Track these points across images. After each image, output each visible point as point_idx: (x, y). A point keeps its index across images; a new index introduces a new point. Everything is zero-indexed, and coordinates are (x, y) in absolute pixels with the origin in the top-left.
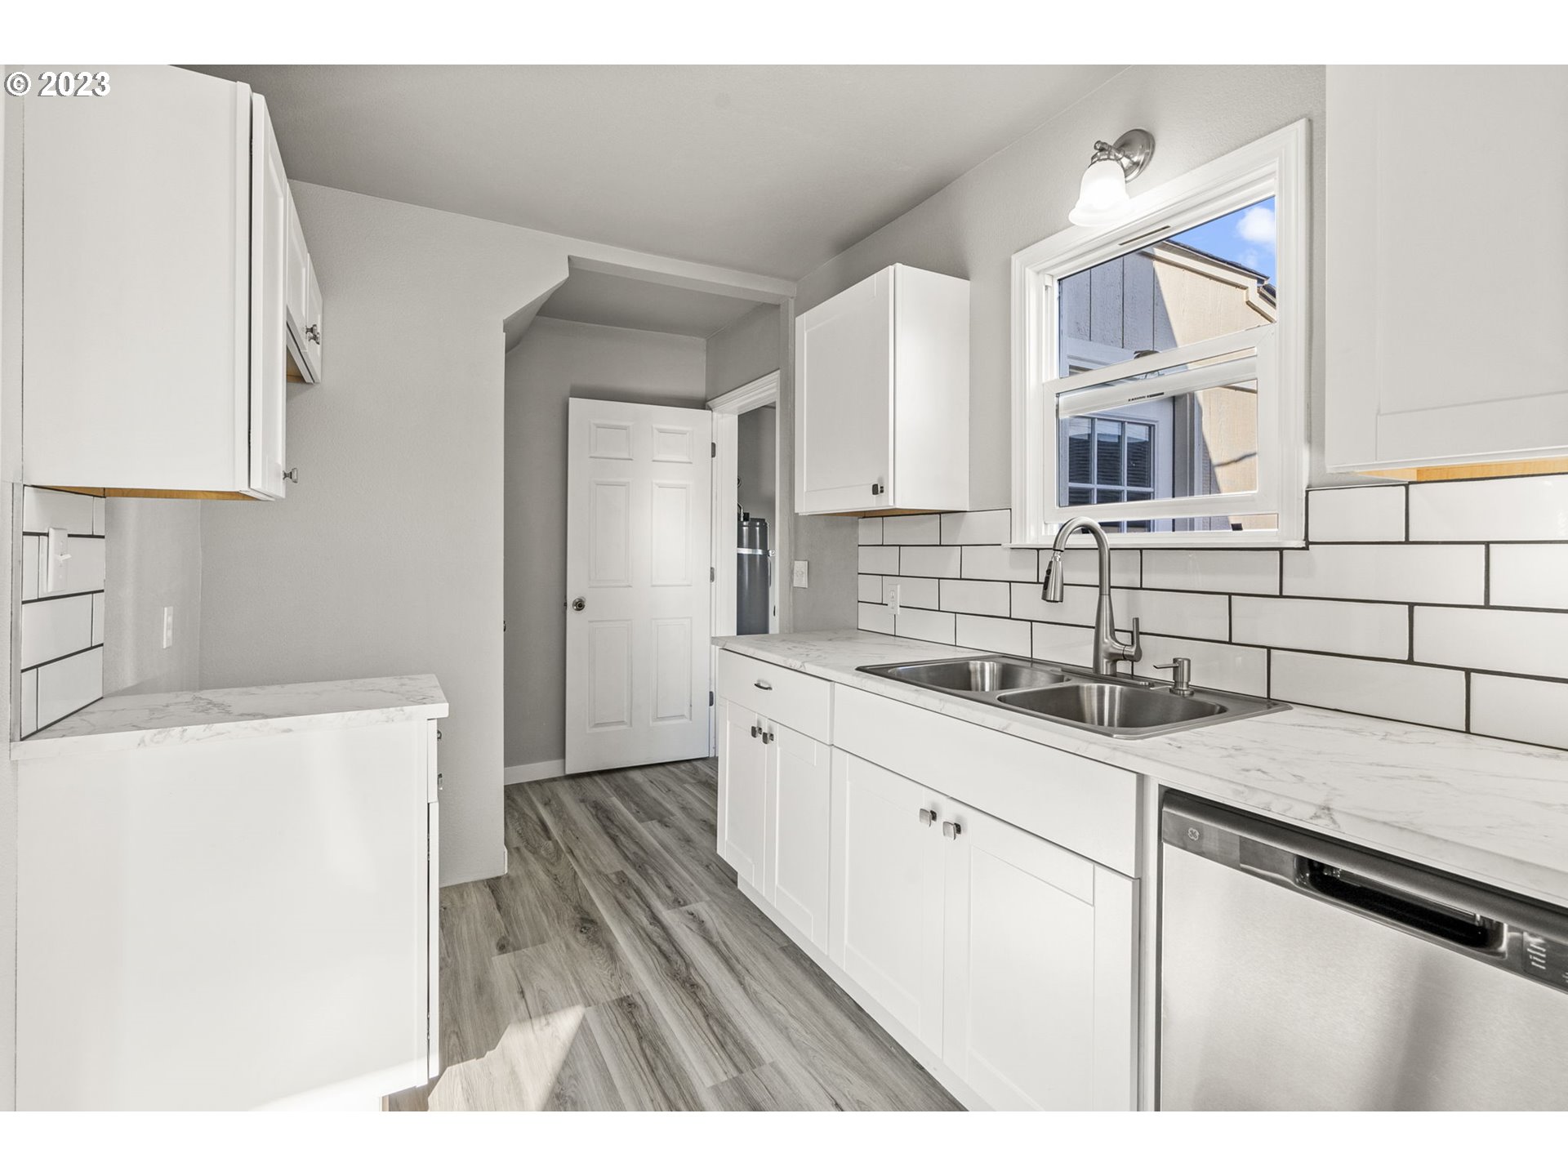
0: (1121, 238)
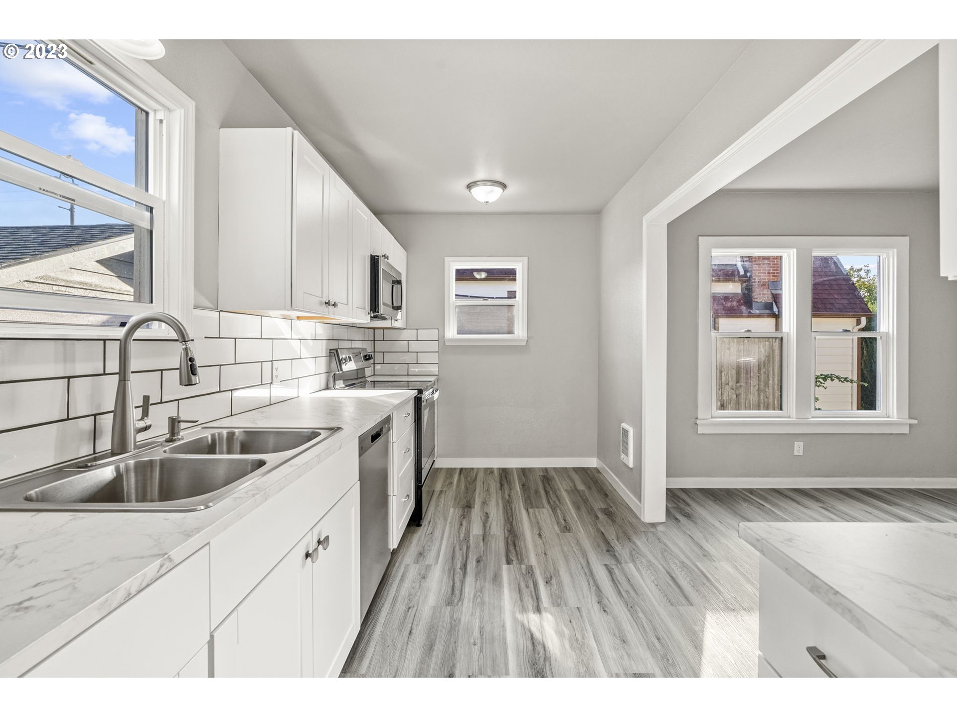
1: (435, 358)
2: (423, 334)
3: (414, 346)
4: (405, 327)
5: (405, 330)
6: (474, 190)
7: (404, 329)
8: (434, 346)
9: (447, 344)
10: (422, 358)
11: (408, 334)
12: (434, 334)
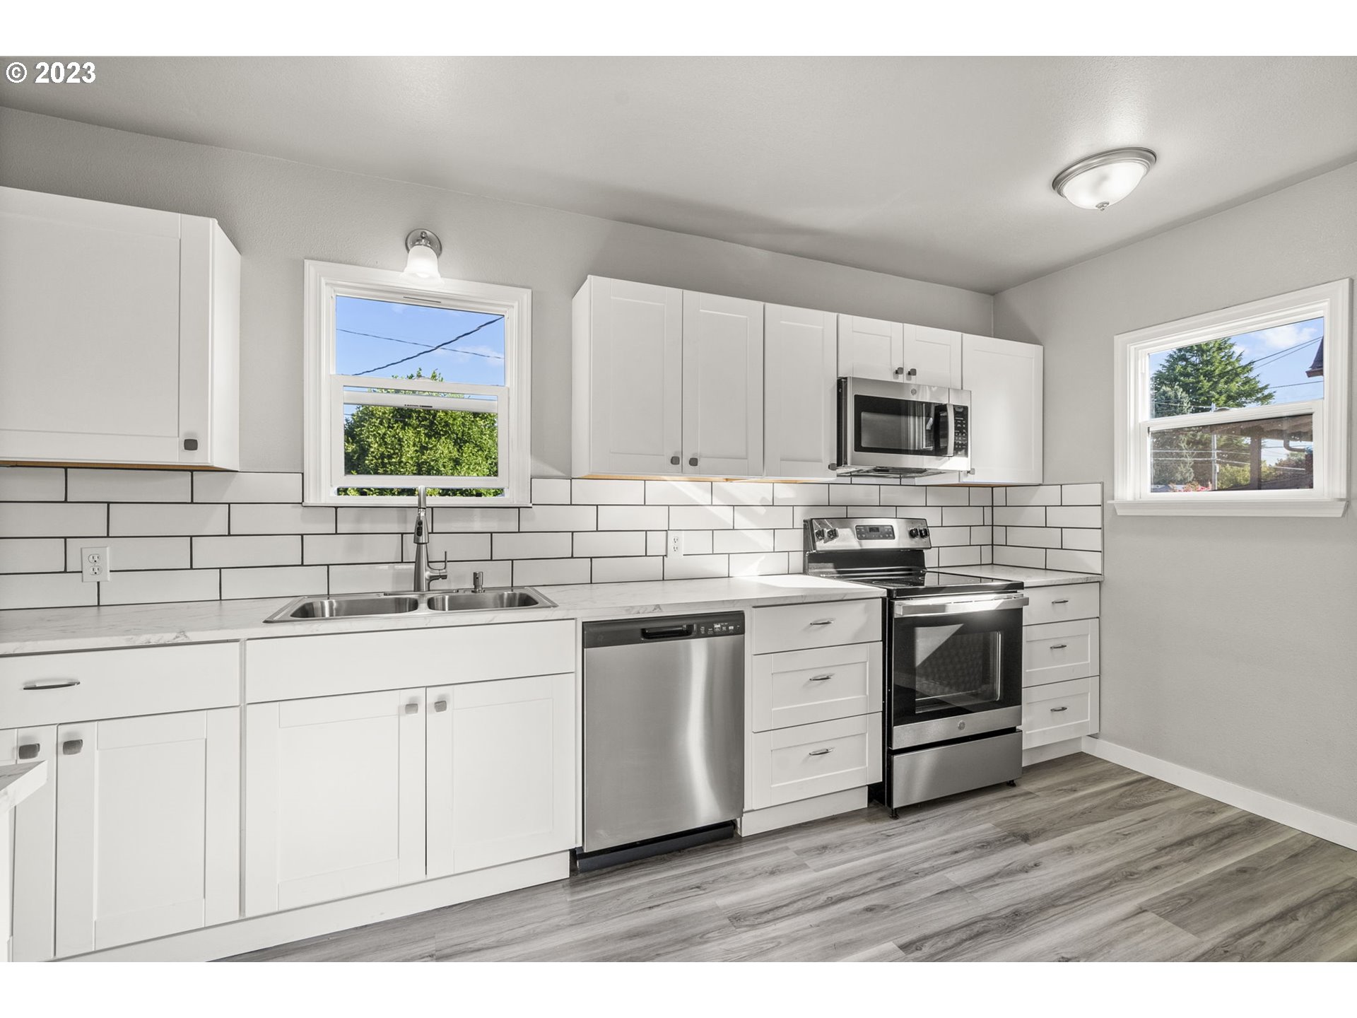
0: (407, 294)
1: (1094, 540)
2: (1072, 494)
3: (1056, 517)
4: (1041, 482)
5: (1041, 487)
6: (1068, 188)
7: (1040, 485)
8: (1094, 517)
9: (1120, 512)
10: (1071, 539)
11: (1049, 495)
12: (1092, 493)
